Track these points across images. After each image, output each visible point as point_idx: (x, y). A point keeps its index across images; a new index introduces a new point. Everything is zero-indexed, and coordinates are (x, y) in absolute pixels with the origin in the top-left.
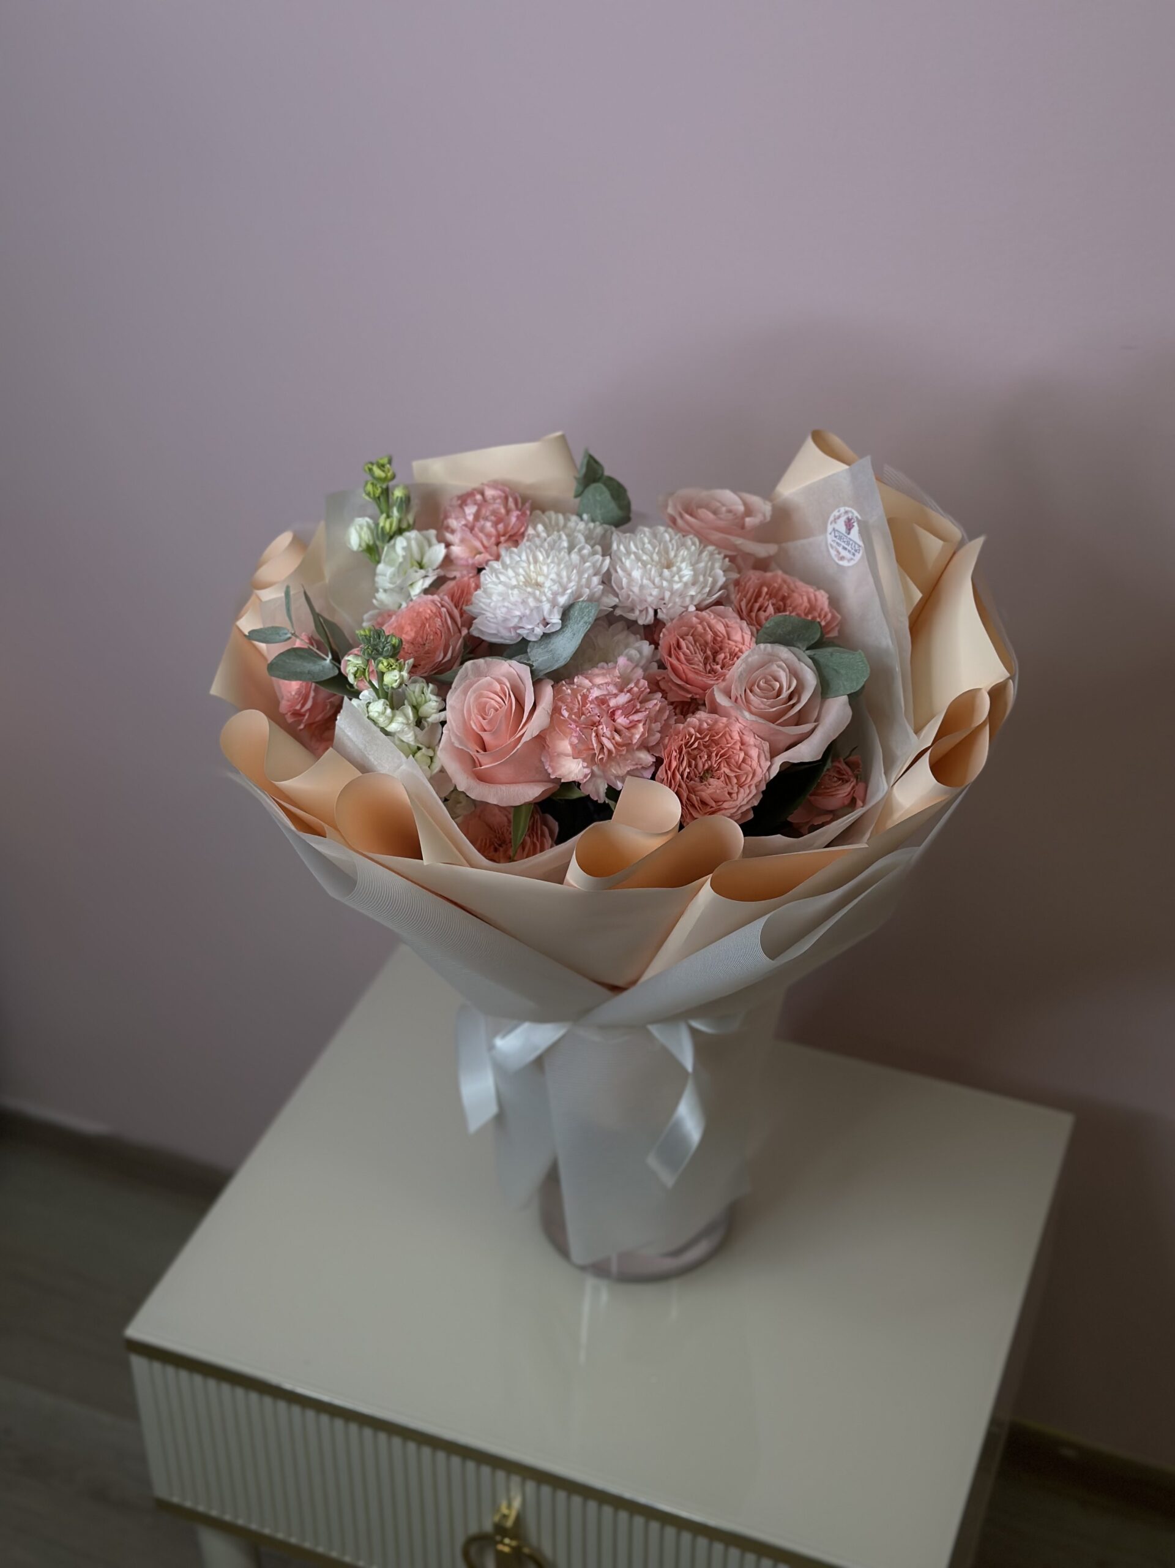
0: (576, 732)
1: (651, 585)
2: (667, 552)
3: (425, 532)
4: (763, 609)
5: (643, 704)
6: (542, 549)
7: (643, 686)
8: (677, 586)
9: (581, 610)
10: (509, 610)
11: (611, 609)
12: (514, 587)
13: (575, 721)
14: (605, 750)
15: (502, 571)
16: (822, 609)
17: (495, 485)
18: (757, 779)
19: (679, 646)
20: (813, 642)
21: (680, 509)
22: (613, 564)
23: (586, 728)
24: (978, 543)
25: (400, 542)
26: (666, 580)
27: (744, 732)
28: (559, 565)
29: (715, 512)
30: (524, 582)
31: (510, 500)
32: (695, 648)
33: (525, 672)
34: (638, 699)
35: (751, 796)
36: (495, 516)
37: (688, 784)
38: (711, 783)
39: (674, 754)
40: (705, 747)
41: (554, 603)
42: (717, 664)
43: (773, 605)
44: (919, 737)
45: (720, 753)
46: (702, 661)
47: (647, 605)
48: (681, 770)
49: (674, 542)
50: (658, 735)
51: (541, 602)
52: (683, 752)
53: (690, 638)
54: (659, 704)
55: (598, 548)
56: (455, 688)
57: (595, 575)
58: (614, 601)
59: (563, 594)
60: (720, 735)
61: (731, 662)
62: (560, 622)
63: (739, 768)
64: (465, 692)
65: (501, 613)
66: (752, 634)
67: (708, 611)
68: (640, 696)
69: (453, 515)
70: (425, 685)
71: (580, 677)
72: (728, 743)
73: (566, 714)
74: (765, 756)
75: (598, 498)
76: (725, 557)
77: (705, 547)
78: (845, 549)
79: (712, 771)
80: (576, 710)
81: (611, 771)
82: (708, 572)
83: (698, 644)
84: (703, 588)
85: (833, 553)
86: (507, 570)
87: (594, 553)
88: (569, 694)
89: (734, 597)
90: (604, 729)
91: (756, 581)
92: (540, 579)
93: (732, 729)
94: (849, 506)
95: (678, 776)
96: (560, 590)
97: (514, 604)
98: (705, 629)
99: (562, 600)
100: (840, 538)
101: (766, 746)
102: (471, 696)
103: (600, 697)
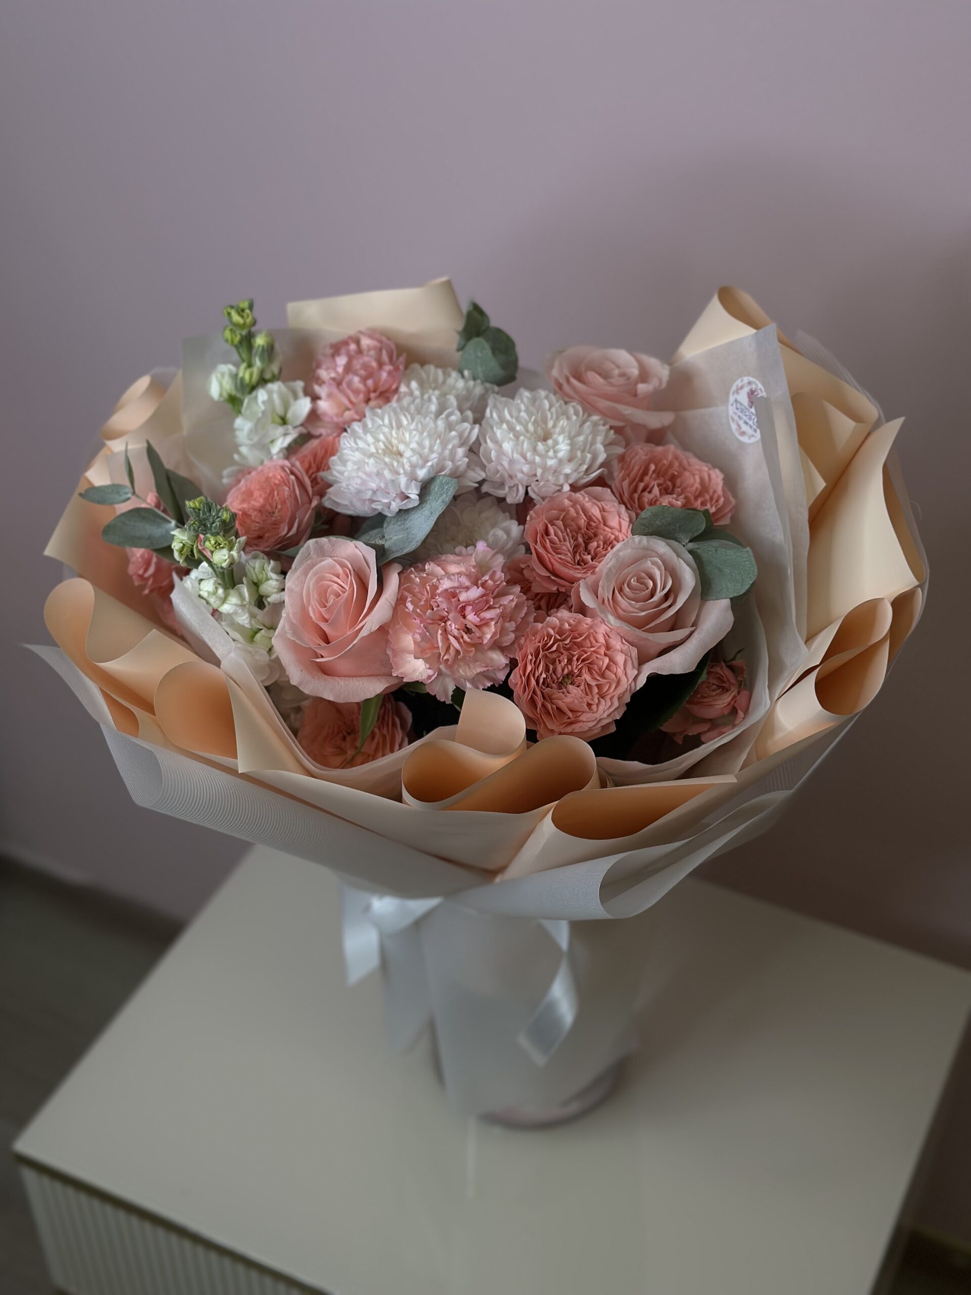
0: (420, 628)
1: (523, 461)
2: (545, 421)
3: (292, 384)
4: (648, 490)
5: (497, 600)
6: (407, 414)
7: (501, 577)
8: (551, 462)
9: (442, 486)
10: (364, 482)
11: (477, 485)
12: (371, 455)
13: (419, 615)
14: (452, 650)
15: (362, 435)
16: (715, 492)
17: (371, 333)
18: (621, 690)
19: (547, 533)
20: (696, 534)
21: (566, 372)
22: (482, 434)
23: (433, 624)
24: (897, 424)
25: (262, 395)
26: (540, 455)
27: (610, 635)
28: (422, 433)
29: (606, 376)
30: (383, 450)
31: (384, 352)
32: (565, 534)
33: (371, 555)
34: (492, 594)
35: (612, 709)
36: (365, 370)
37: (544, 691)
38: (570, 691)
39: (530, 657)
40: (567, 650)
41: (412, 478)
42: (589, 554)
43: (659, 485)
44: (809, 648)
45: (582, 658)
46: (571, 550)
47: (517, 482)
48: (537, 675)
49: (553, 410)
50: (512, 636)
51: (398, 474)
52: (540, 656)
53: (560, 523)
54: (516, 600)
55: (469, 414)
56: (296, 568)
57: (461, 445)
58: (481, 475)
59: (422, 467)
60: (583, 638)
61: (604, 552)
62: (417, 497)
63: (603, 676)
64: (306, 573)
65: (355, 484)
66: (631, 521)
67: (582, 492)
68: (495, 590)
69: (324, 366)
70: (265, 561)
71: (432, 564)
72: (592, 647)
73: (410, 606)
74: (633, 662)
75: (480, 354)
76: (611, 428)
77: (590, 415)
78: (746, 423)
79: (573, 676)
80: (422, 603)
81: (459, 671)
82: (588, 447)
83: (568, 530)
84: (580, 465)
85: (734, 427)
86: (365, 433)
87: (464, 420)
88: (417, 585)
89: (618, 474)
90: (453, 627)
91: (644, 457)
92: (402, 447)
93: (598, 630)
94: (753, 377)
95: (533, 682)
96: (420, 462)
97: (369, 475)
98: (577, 513)
99: (422, 473)
100: (742, 411)
101: (634, 652)
102: (311, 580)
103: (449, 591)
